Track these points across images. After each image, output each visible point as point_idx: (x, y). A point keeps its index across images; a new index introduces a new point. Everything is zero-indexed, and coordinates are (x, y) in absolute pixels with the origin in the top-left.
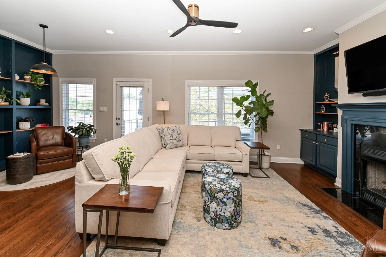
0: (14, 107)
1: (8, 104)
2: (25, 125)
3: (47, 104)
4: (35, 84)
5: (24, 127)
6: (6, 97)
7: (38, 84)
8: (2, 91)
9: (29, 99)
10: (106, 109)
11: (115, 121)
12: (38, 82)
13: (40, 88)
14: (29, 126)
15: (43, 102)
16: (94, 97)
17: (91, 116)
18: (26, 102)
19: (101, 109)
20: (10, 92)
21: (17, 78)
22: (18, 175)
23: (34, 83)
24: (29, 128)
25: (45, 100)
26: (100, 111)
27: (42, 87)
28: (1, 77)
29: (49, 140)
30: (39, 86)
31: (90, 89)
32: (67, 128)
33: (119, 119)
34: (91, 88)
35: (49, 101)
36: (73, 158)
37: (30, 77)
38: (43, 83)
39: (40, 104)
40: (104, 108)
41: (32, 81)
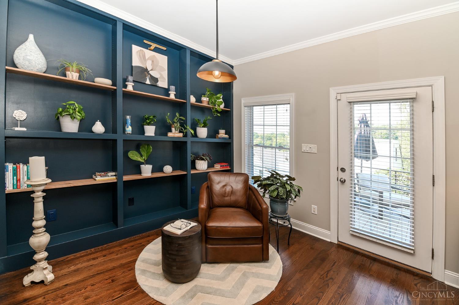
0: (189, 140)
1: (182, 135)
2: (202, 165)
3: (227, 136)
4: (213, 108)
5: (201, 168)
6: (180, 125)
7: (216, 108)
8: (176, 118)
9: (207, 129)
10: (314, 148)
11: (334, 174)
12: (216, 105)
13: (218, 114)
14: (205, 166)
15: (222, 133)
16: (291, 126)
17: (287, 159)
18: (203, 132)
19: (305, 147)
20: (184, 119)
21: (193, 99)
22: (175, 268)
23: (211, 106)
24: (206, 170)
25: (225, 130)
26: (303, 151)
27: (221, 111)
28: (176, 98)
29: (226, 196)
30: (217, 111)
31: (285, 111)
32: (252, 179)
33: (343, 170)
34: (287, 111)
35: (230, 132)
36: (262, 243)
37: (208, 99)
38: (222, 106)
39: (219, 136)
40: (312, 146)
41: (210, 104)
